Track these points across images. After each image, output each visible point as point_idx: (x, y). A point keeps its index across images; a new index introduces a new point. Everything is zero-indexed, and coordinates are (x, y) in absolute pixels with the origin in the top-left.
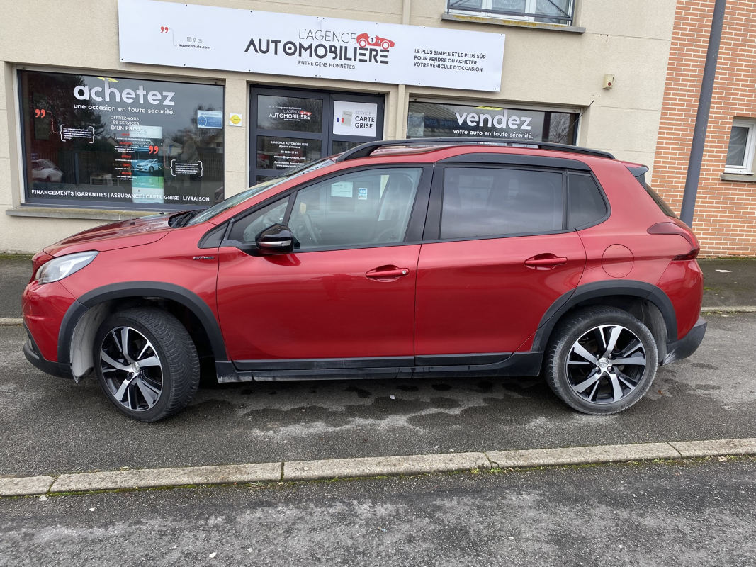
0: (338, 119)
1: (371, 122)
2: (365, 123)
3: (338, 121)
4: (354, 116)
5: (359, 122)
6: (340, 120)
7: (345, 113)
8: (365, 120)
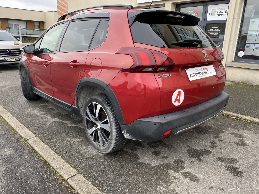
0: (209, 13)
1: (225, 13)
2: (222, 13)
3: (209, 14)
4: (217, 11)
5: (219, 14)
6: (210, 14)
7: (213, 10)
8: (222, 12)
